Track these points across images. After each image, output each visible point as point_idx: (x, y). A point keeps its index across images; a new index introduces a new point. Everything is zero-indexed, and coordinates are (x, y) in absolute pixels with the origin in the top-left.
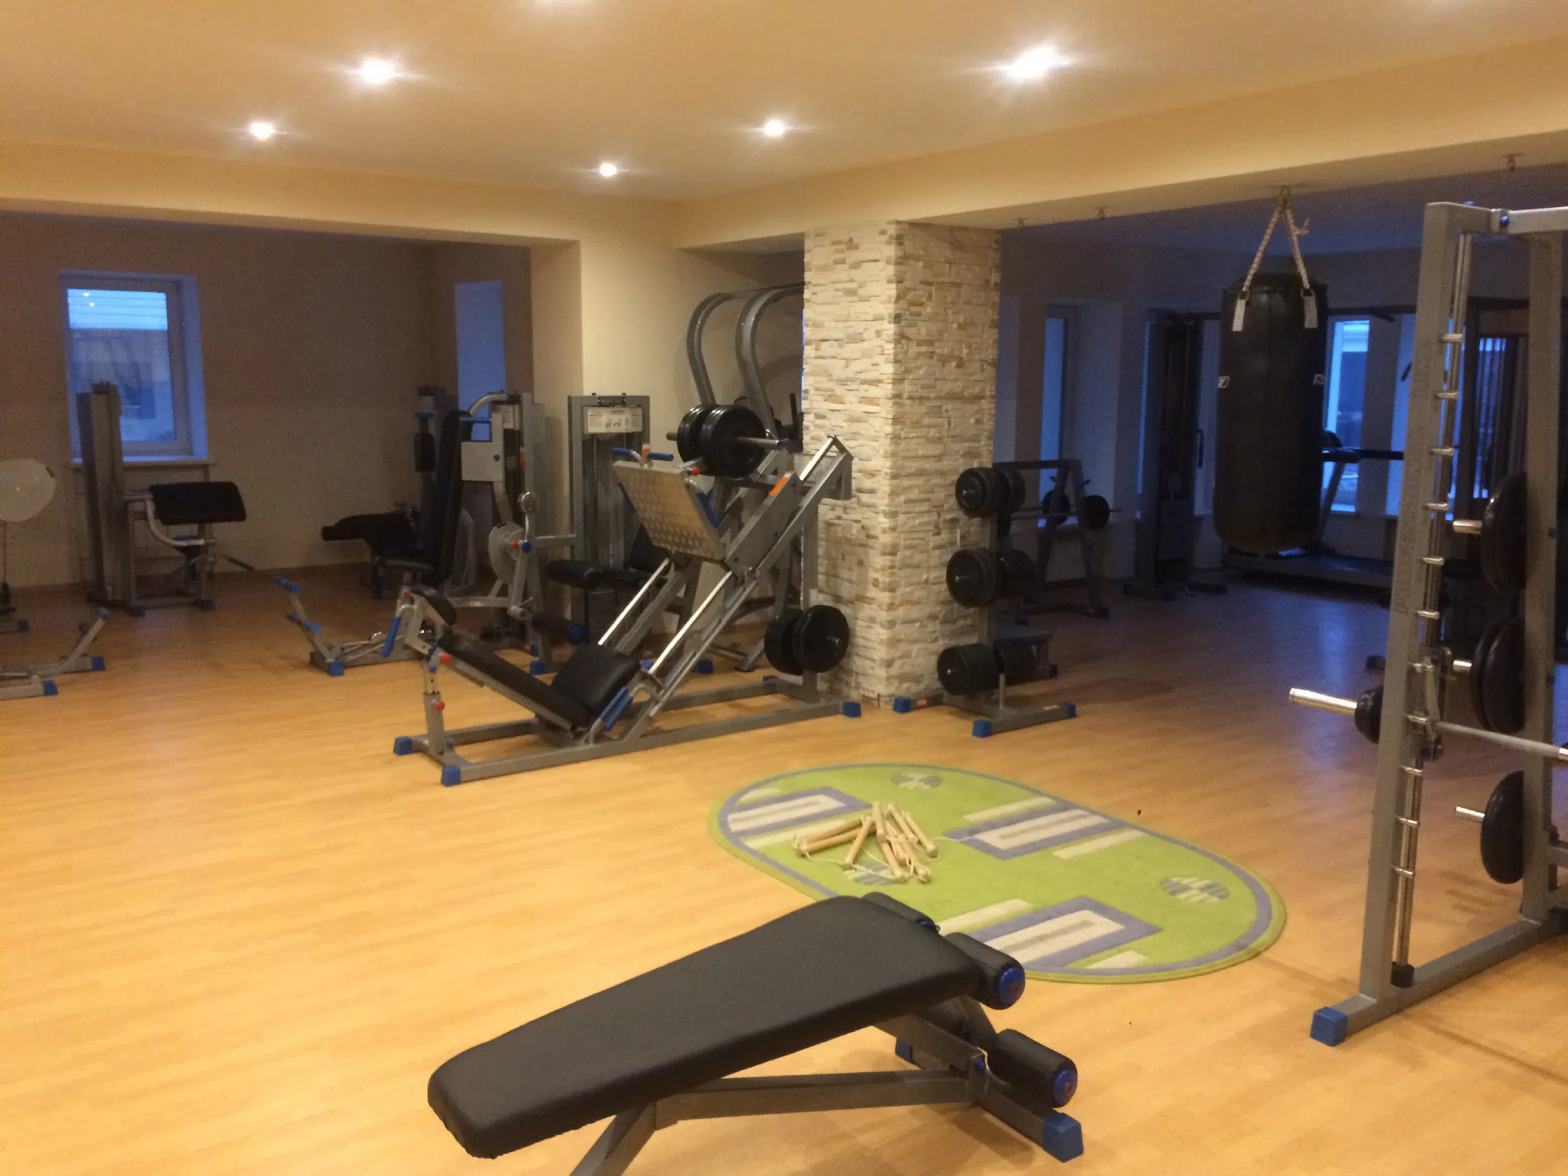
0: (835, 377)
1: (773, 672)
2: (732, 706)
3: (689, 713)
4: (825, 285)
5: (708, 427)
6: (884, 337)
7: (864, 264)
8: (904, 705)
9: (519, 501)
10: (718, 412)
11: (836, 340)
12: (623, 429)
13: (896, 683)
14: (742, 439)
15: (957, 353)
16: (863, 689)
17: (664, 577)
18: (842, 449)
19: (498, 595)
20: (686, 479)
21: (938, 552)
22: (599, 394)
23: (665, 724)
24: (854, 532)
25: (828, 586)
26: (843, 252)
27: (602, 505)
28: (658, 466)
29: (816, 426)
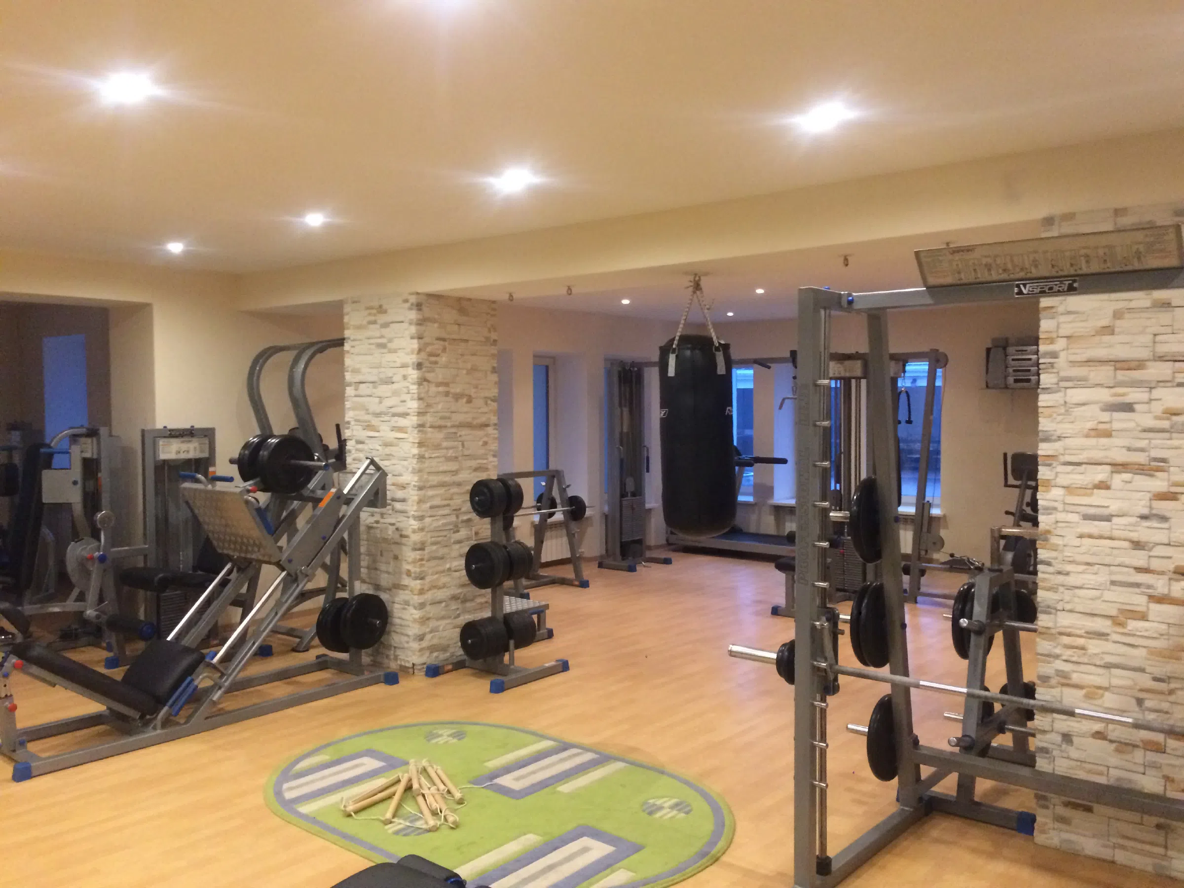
0: (371, 411)
1: (323, 650)
2: (288, 683)
3: (252, 692)
4: (360, 340)
5: (264, 453)
6: (410, 380)
7: (391, 325)
8: (433, 671)
9: (95, 518)
10: (273, 441)
11: (372, 383)
12: (191, 455)
13: (427, 654)
14: (293, 462)
15: (467, 392)
16: (401, 660)
17: (229, 578)
18: (378, 468)
19: (77, 600)
20: (245, 497)
21: (457, 546)
22: (169, 427)
23: (229, 705)
24: (390, 532)
25: (370, 578)
26: (375, 315)
27: (172, 520)
28: (220, 486)
29: (357, 450)
